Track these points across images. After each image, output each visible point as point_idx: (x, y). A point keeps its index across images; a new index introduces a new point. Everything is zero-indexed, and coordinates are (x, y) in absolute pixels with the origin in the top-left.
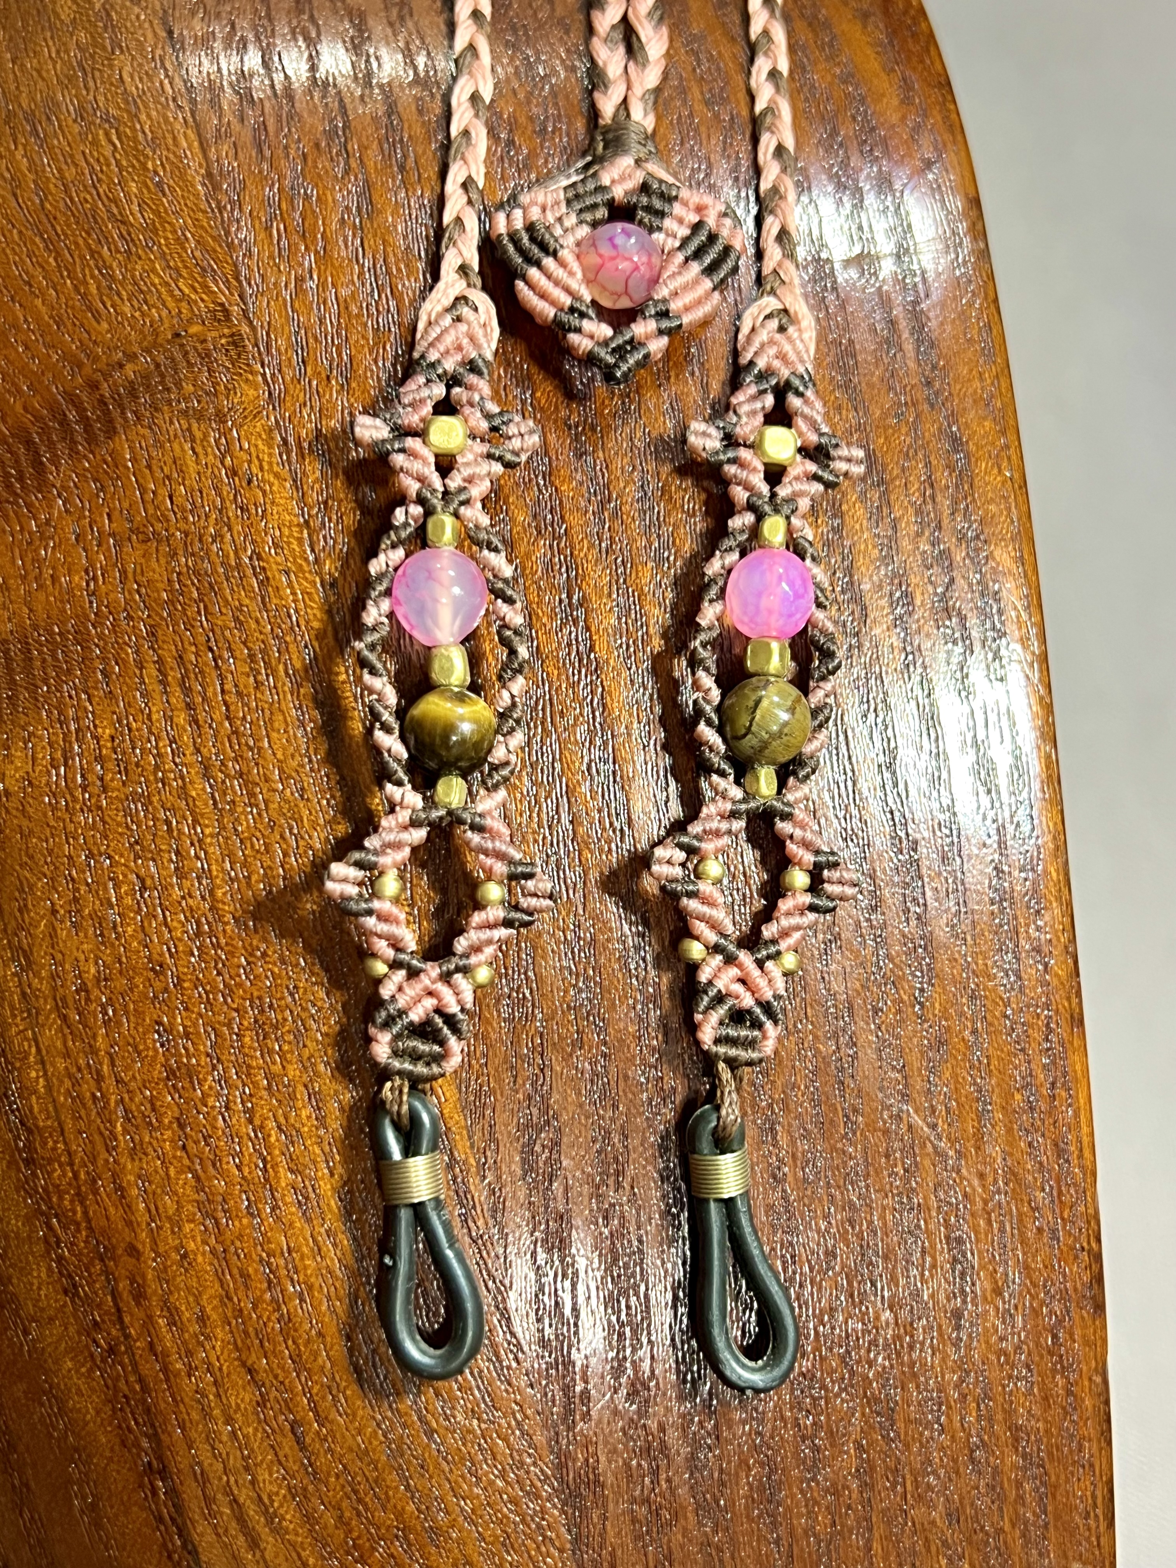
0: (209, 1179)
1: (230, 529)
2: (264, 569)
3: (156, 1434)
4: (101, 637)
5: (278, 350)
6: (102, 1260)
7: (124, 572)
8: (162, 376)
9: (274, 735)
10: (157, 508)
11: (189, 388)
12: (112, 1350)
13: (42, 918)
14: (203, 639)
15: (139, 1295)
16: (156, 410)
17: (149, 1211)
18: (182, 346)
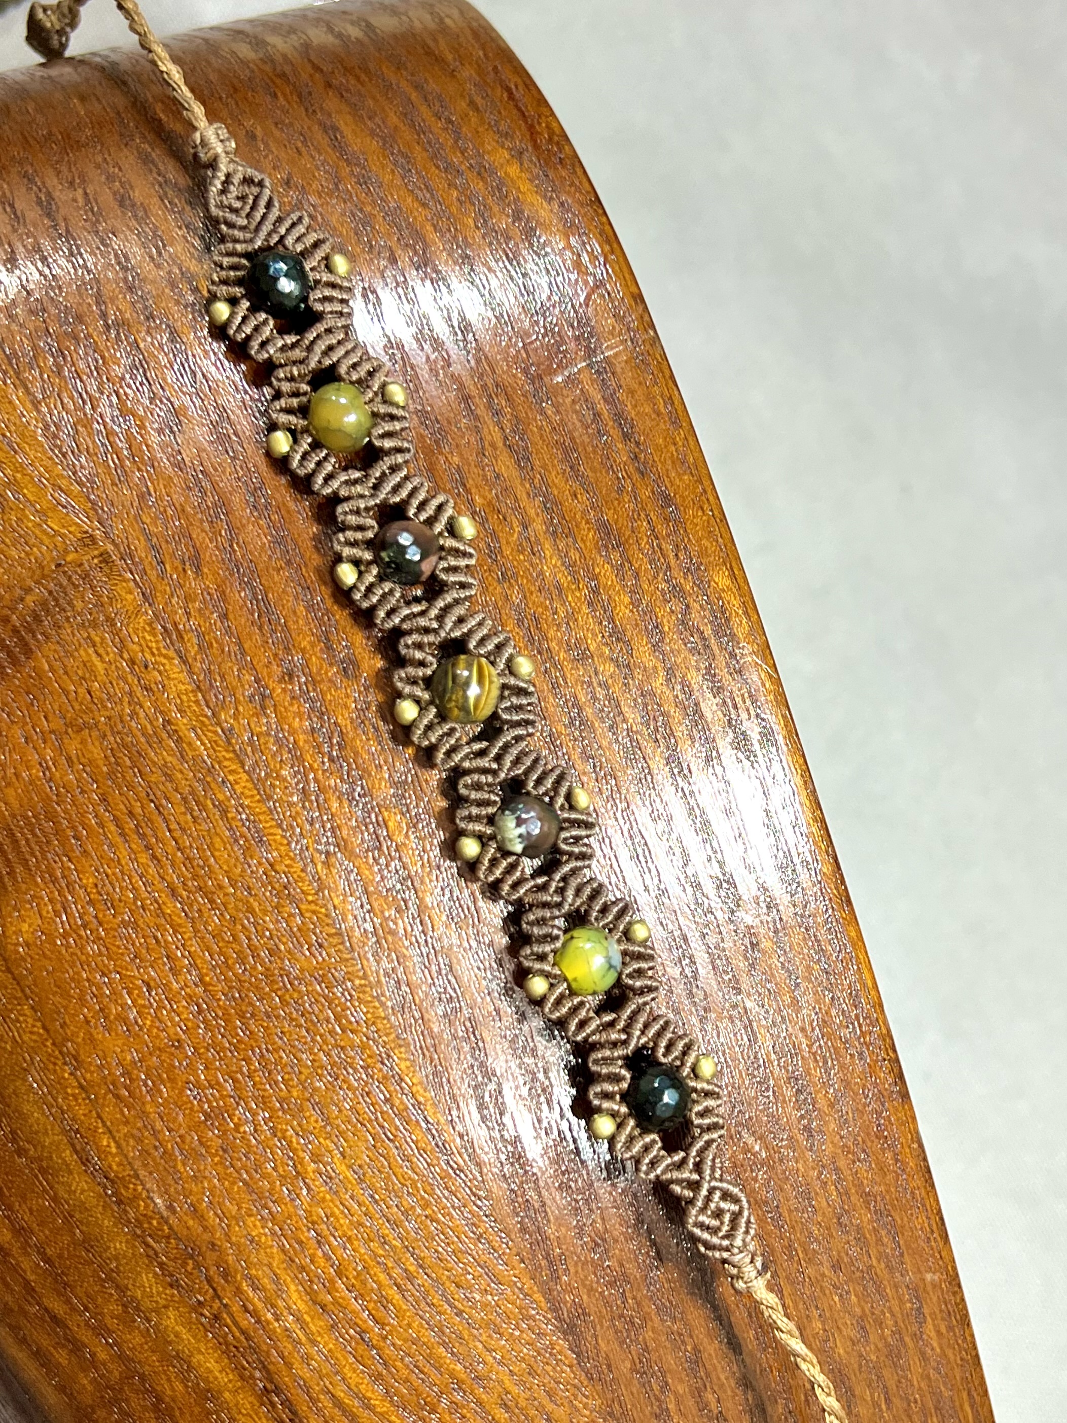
0: (256, 1183)
1: (141, 707)
2: (176, 731)
3: (264, 1367)
4: (65, 811)
5: (140, 558)
6: (192, 1257)
7: (69, 759)
8: (56, 600)
9: (217, 854)
10: (81, 704)
11: (79, 605)
12: (216, 1317)
13: (80, 1028)
14: (144, 794)
15: (226, 1275)
16: (59, 627)
17: (218, 1217)
18: (65, 573)
